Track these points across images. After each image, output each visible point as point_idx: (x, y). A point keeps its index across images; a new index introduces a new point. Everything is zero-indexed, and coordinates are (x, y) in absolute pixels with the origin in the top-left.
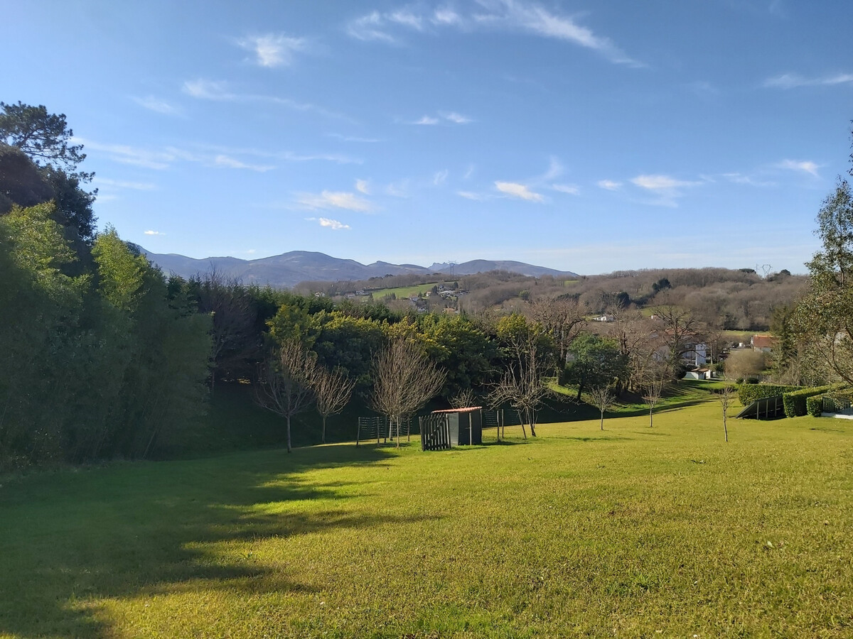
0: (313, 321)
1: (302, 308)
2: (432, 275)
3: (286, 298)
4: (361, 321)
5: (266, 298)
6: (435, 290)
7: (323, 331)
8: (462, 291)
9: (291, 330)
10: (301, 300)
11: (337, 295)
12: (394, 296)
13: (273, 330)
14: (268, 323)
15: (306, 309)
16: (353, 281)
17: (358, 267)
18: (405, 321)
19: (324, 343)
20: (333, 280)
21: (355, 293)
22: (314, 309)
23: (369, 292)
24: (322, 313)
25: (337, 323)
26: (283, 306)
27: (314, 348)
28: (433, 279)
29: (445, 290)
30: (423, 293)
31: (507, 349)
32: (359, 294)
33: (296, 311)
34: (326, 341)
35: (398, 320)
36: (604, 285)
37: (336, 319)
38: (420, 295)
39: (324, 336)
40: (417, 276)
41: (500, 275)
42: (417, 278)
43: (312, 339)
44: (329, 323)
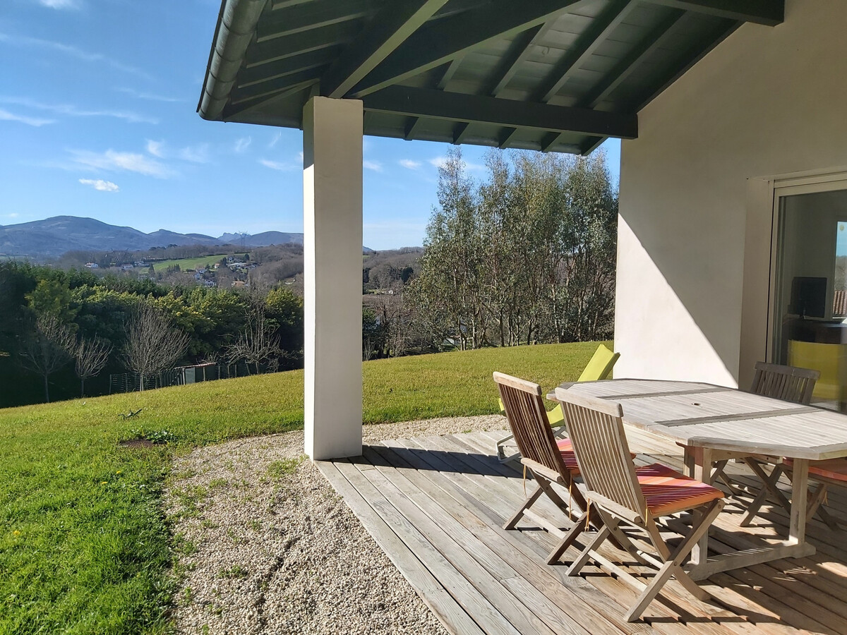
0: (75, 295)
1: (62, 283)
2: (220, 246)
3: (45, 274)
4: (124, 295)
5: (24, 273)
6: (224, 262)
7: (85, 305)
8: (254, 264)
9: (51, 303)
10: (62, 274)
11: (112, 266)
12: (177, 268)
13: (32, 304)
14: (28, 297)
15: (66, 284)
16: (130, 250)
17: (138, 235)
18: (170, 295)
19: (87, 316)
20: (107, 249)
21: (133, 263)
22: (75, 284)
23: (149, 263)
24: (84, 288)
25: (99, 296)
26: (43, 281)
27: (76, 320)
28: (222, 250)
29: (235, 262)
30: (211, 265)
31: (273, 320)
32: (138, 266)
33: (57, 286)
34: (89, 314)
35: (165, 294)
36: (392, 261)
37: (99, 293)
38: (208, 267)
39: (85, 309)
40: (204, 247)
41: (293, 248)
42: (205, 249)
43: (73, 312)
44: (91, 297)
